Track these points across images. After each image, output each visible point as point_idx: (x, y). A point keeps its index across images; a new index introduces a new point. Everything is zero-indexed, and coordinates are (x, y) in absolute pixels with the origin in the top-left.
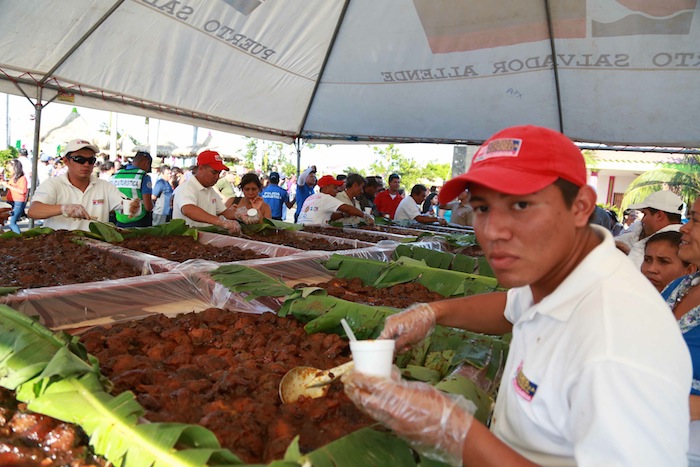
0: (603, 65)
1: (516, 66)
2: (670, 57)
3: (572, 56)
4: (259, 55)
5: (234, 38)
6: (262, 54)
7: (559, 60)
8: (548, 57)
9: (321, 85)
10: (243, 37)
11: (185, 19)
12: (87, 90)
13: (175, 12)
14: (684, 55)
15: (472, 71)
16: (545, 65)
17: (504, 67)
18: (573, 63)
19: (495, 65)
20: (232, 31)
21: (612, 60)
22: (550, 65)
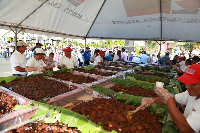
0: (174, 21)
1: (150, 20)
2: (192, 20)
3: (166, 18)
4: (78, 17)
5: (72, 13)
6: (79, 17)
7: (162, 19)
8: (160, 18)
9: (94, 24)
10: (75, 12)
11: (59, 8)
12: (29, 28)
13: (57, 6)
14: (196, 19)
15: (138, 21)
16: (158, 20)
17: (147, 20)
18: (166, 20)
19: (145, 20)
20: (72, 11)
21: (177, 20)
22: (160, 20)
